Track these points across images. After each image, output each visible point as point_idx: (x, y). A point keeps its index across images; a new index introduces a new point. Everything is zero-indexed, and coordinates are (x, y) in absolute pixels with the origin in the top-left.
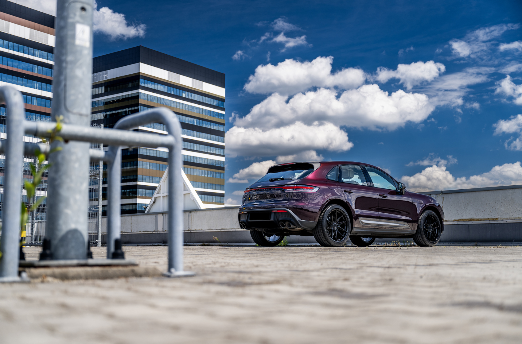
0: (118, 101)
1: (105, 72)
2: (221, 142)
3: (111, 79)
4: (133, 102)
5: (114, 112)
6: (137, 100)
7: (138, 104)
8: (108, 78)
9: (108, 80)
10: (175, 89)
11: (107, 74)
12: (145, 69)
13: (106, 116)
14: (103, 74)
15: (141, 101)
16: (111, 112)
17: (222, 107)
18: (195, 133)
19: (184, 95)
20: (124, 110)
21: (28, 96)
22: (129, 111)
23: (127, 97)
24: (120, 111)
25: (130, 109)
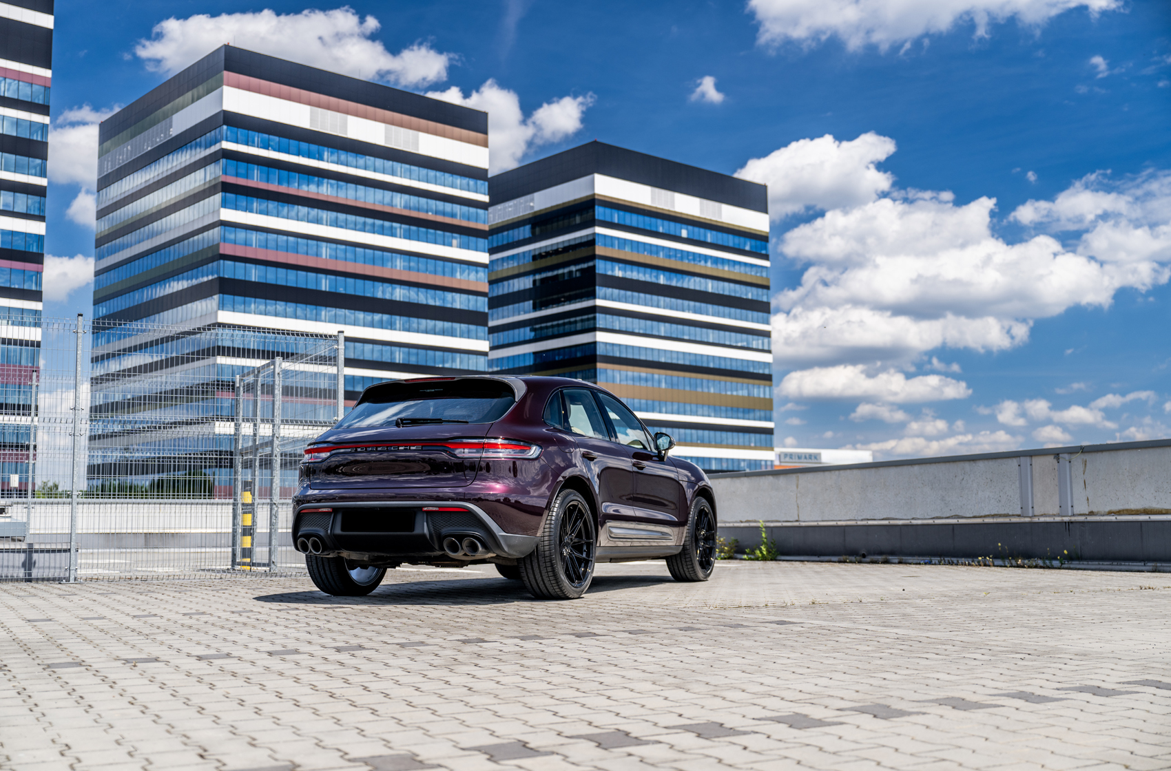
0: (556, 252)
1: (528, 197)
2: (763, 323)
3: (541, 211)
4: (583, 253)
5: (550, 274)
6: (591, 248)
7: (593, 257)
8: (537, 209)
9: (535, 212)
10: (666, 223)
11: (532, 200)
12: (607, 186)
13: (534, 281)
14: (526, 202)
15: (600, 250)
16: (544, 275)
17: (764, 252)
18: (710, 307)
19: (684, 234)
20: (566, 270)
21: (385, 254)
22: (576, 271)
23: (572, 243)
24: (560, 271)
25: (579, 267)
